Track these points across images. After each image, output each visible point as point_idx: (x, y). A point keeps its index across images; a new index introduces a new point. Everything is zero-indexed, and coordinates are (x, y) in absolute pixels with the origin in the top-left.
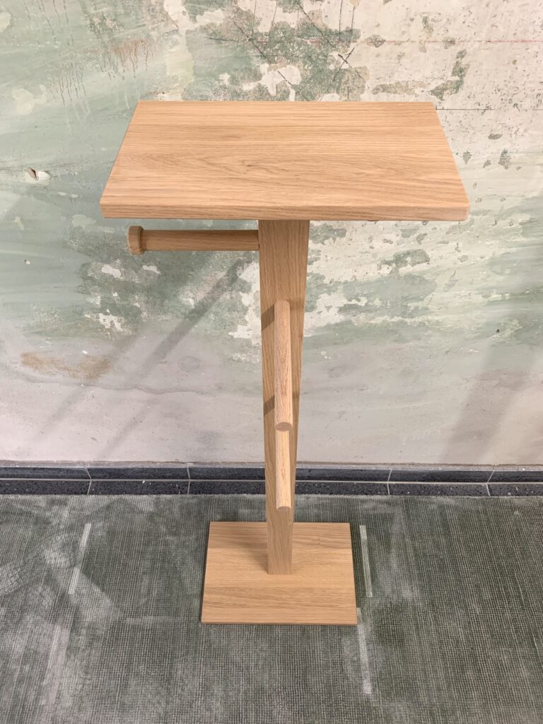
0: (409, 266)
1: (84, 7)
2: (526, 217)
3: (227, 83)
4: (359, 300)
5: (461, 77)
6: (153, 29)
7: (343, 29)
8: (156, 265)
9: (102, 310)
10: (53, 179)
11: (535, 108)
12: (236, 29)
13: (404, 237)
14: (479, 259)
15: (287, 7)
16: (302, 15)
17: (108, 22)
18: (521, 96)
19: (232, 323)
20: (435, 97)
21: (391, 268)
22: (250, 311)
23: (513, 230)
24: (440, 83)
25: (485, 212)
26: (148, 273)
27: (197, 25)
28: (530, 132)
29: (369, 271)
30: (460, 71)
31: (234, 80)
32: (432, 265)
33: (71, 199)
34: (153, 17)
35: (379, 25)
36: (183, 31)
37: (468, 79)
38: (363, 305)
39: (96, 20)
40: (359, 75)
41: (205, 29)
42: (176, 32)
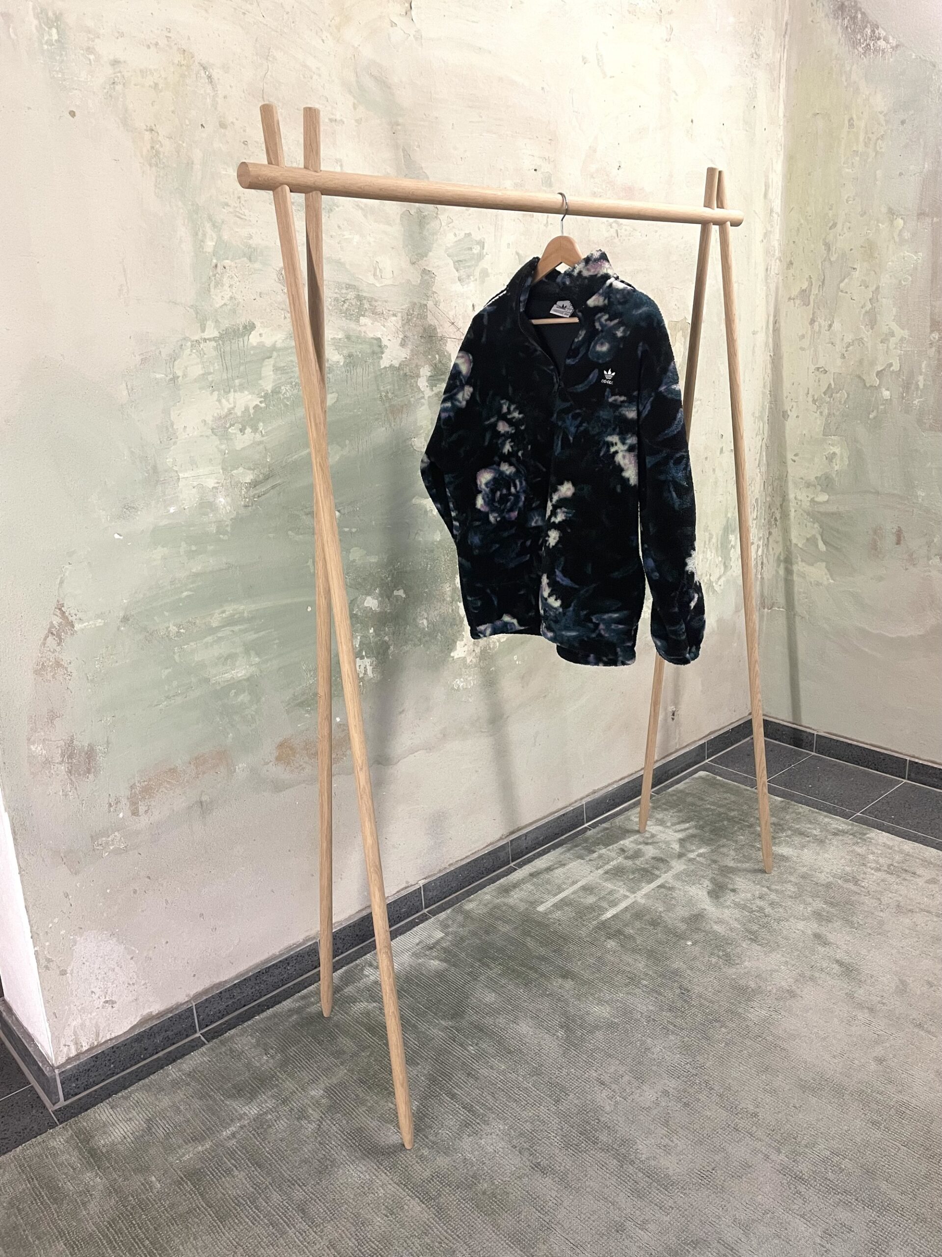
1: (378, 386)
6: (412, 397)
8: (403, 588)
9: (360, 653)
17: (390, 394)
19: (453, 640)
22: (465, 622)
27: (433, 393)
33: (351, 533)
34: (412, 390)
36: (426, 397)
39: (384, 394)
42: (423, 397)
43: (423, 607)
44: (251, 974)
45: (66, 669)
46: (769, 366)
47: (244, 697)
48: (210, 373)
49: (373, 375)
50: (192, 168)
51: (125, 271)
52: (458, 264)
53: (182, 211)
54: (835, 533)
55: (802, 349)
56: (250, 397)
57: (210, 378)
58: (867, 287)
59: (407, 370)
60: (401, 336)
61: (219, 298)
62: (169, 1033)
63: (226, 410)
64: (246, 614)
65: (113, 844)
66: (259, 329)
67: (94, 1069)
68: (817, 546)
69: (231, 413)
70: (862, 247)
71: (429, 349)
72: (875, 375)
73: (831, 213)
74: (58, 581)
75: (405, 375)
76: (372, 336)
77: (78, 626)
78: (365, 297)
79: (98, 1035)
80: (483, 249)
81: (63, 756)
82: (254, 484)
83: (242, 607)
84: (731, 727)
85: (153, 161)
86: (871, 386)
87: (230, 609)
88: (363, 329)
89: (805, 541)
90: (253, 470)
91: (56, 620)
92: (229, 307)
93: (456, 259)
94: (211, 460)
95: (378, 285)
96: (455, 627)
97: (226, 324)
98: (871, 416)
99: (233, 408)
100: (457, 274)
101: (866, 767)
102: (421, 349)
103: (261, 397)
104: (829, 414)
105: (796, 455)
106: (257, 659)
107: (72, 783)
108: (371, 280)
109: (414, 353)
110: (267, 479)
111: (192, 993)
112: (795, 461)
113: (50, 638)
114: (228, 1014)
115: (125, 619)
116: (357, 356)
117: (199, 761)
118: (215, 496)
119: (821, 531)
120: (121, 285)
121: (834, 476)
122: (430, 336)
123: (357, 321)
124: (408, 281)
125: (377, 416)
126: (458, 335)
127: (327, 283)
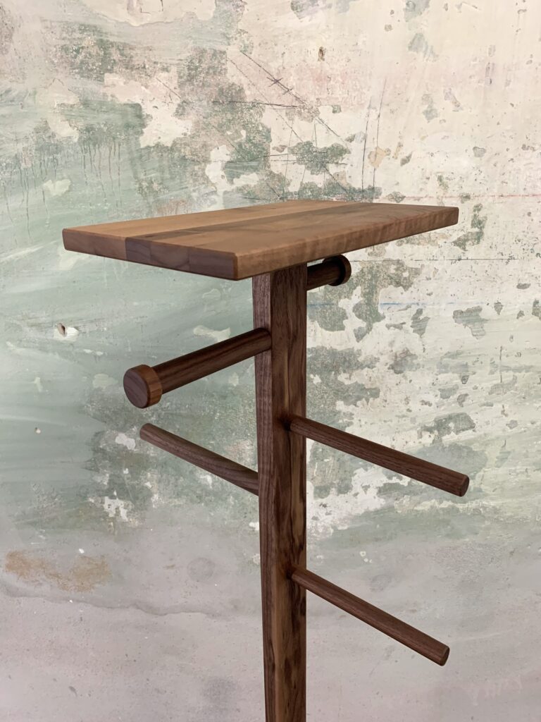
0: (453, 434)
1: (135, 173)
4: (401, 479)
5: (481, 228)
6: (194, 191)
7: (365, 188)
9: (109, 493)
10: (81, 335)
12: (268, 189)
13: (444, 398)
14: (529, 425)
15: (314, 170)
16: (327, 176)
17: (155, 186)
20: (458, 248)
21: (433, 436)
24: (461, 234)
25: (528, 369)
27: (234, 187)
29: (408, 440)
30: (478, 223)
32: (478, 432)
33: (95, 356)
34: (195, 180)
35: (398, 184)
36: (220, 192)
37: (488, 230)
38: (406, 484)
39: (145, 184)
41: (240, 189)
42: (215, 192)
49: (127, 156)
59: (186, 152)
60: (177, 101)
71: (229, 121)
75: (184, 158)
76: (124, 100)
78: (112, 43)
88: (109, 91)
95: (135, 24)
102: (214, 121)
108: (123, 15)
109: (202, 127)
116: (99, 129)
122: (230, 102)
123: (100, 79)
124: (192, 15)
125: (133, 214)
126: (287, 100)
127: (48, 24)
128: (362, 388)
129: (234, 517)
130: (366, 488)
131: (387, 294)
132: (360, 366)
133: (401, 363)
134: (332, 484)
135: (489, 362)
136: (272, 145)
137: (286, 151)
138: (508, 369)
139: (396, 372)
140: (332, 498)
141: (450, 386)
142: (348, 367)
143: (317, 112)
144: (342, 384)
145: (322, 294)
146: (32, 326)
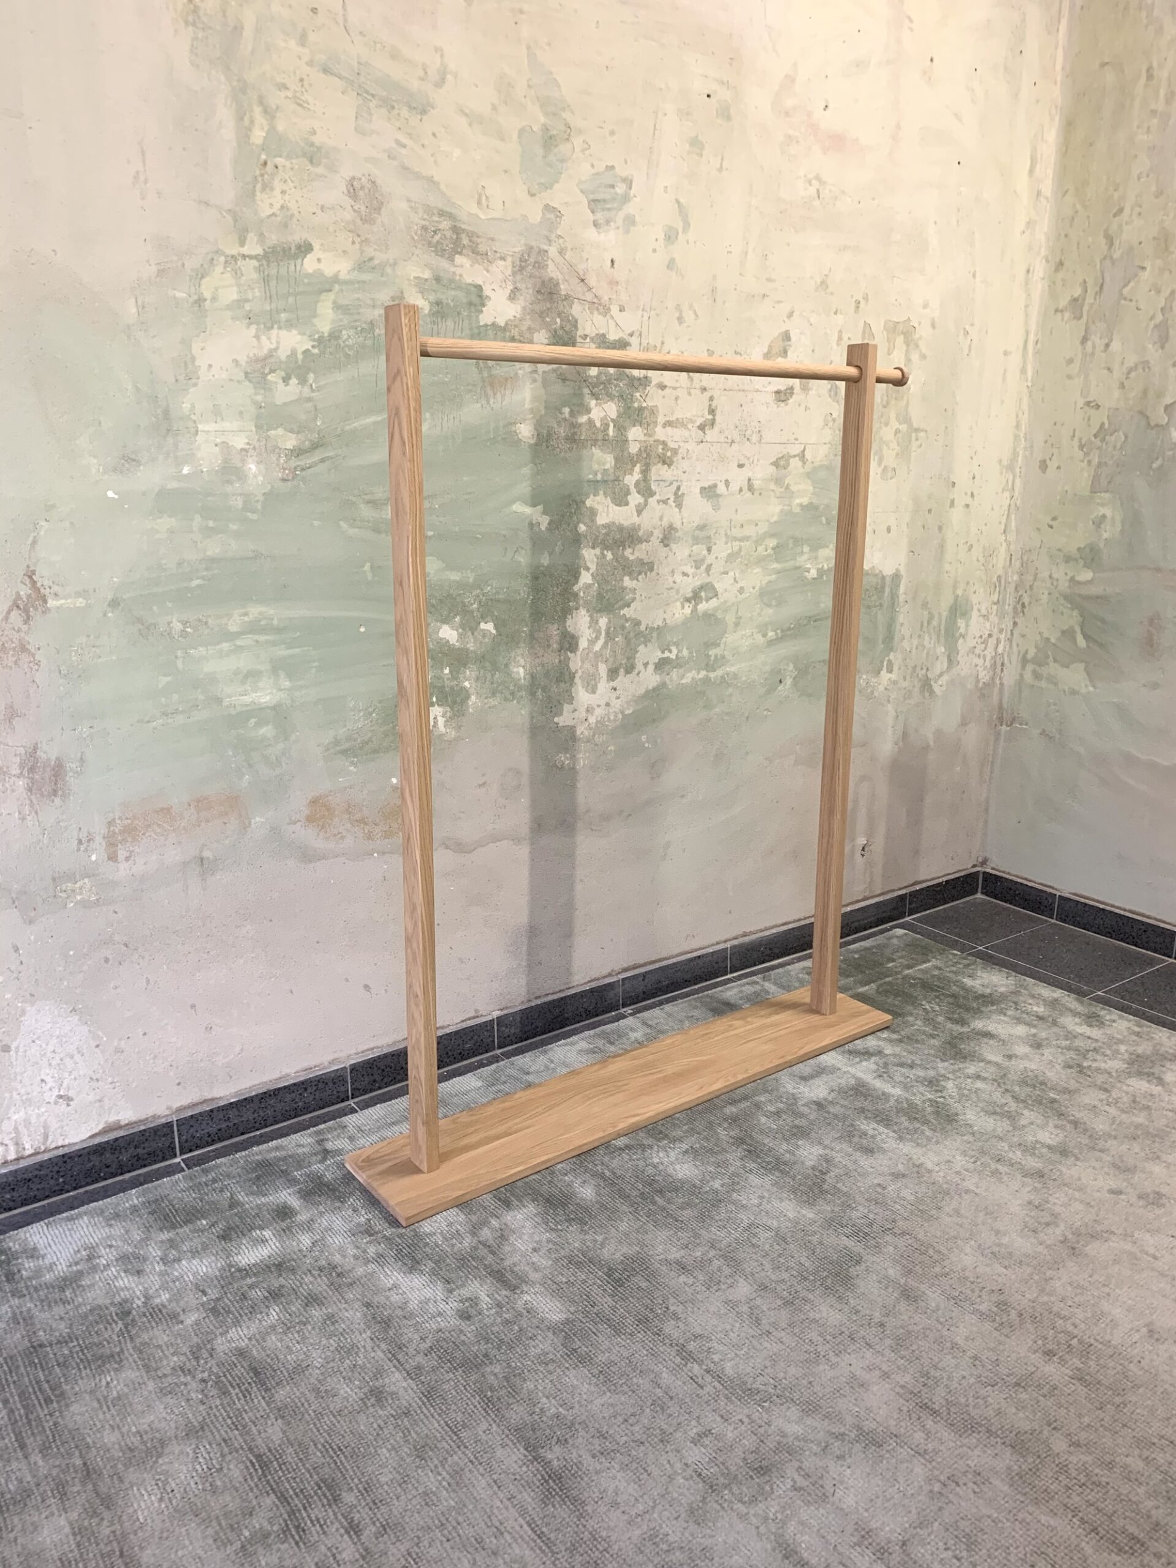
0: (704, 602)
2: (772, 543)
3: (567, 416)
4: (670, 651)
5: (714, 416)
6: (520, 369)
11: (760, 441)
13: (697, 569)
14: (752, 590)
18: (749, 432)
19: (559, 702)
21: (691, 607)
22: (577, 680)
23: (769, 555)
24: (702, 420)
26: (485, 634)
28: (761, 462)
29: (675, 612)
30: (712, 411)
31: (572, 412)
32: (720, 600)
37: (718, 418)
38: (675, 657)
40: (653, 411)
43: (520, 651)
44: (254, 1093)
45: (33, 655)
46: (1025, 400)
47: (267, 731)
48: (247, 301)
49: (468, 331)
50: (241, 34)
51: (143, 153)
52: (594, 204)
53: (223, 87)
54: (1099, 624)
55: (1069, 377)
56: (299, 337)
57: (247, 307)
58: (1159, 292)
59: (515, 332)
60: (510, 287)
61: (267, 204)
62: (140, 1151)
63: (265, 351)
64: (275, 622)
65: (81, 894)
66: (317, 252)
67: (37, 1180)
68: (1074, 640)
69: (272, 356)
70: (1154, 238)
71: (548, 309)
72: (1162, 410)
73: (1116, 195)
74: (31, 539)
76: (469, 281)
77: (52, 603)
78: (464, 230)
79: (46, 1137)
80: (630, 188)
81: (22, 766)
82: (298, 452)
83: (272, 612)
84: (945, 879)
85: (190, 18)
86: (1157, 425)
87: (255, 611)
88: (458, 271)
89: (1059, 634)
90: (298, 433)
91: (24, 591)
92: (279, 219)
93: (592, 197)
94: (241, 413)
95: (483, 217)
96: (562, 685)
97: (273, 239)
98: (1155, 466)
99: (277, 348)
100: (591, 217)
101: (1121, 940)
102: (538, 308)
103: (314, 340)
104: (1100, 464)
105: (1054, 519)
106: (287, 684)
107: (32, 805)
108: (474, 209)
109: (527, 312)
110: (316, 448)
111: (177, 1104)
112: (1051, 527)
113: (15, 613)
114: (220, 1140)
115: (114, 603)
116: (448, 304)
117: (201, 803)
118: (243, 461)
119: (1081, 619)
120: (137, 173)
121: (1102, 545)
122: (550, 293)
123: (451, 259)
124: (525, 217)
125: (470, 387)
126: (589, 297)
127: (413, 204)
128: (641, 562)
129: (543, 714)
130: (646, 665)
131: (658, 471)
132: (640, 541)
133: (668, 537)
134: (621, 664)
135: (723, 533)
136: (580, 333)
137: (588, 340)
138: (736, 539)
139: (666, 546)
140: (622, 680)
141: (701, 557)
142: (632, 542)
143: (609, 309)
144: (628, 559)
145: (612, 470)
146: (369, 502)
